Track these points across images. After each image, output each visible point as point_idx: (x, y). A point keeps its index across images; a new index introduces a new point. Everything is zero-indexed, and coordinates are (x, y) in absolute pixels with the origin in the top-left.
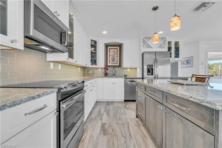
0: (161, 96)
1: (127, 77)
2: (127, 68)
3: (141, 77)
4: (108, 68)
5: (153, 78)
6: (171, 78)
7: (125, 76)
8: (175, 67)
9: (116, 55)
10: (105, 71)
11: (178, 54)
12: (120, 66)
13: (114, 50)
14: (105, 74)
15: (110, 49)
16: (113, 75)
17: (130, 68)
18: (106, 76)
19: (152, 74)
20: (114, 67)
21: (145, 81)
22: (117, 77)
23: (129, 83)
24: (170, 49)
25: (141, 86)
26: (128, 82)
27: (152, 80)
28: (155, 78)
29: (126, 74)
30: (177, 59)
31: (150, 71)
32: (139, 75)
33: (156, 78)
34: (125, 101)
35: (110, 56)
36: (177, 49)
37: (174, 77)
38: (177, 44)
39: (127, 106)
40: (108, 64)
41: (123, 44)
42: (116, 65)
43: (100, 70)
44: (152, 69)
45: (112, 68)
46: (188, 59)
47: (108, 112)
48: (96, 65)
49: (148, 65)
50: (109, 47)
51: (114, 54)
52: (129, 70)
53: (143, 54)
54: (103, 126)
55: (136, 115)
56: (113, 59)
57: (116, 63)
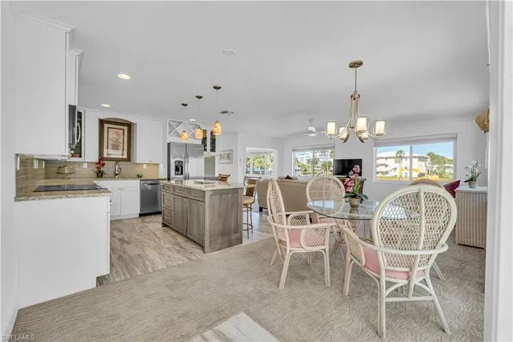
0: (186, 192)
1: (143, 178)
2: (143, 164)
3: (166, 177)
4: (105, 162)
5: (183, 178)
6: (205, 178)
7: (139, 176)
8: (210, 163)
9: (122, 140)
10: (98, 168)
11: (215, 147)
12: (129, 159)
13: (116, 130)
14: (98, 174)
15: (108, 128)
16: (117, 174)
17: (147, 164)
18: (101, 176)
19: (182, 174)
20: (117, 160)
21: (173, 182)
22: (124, 178)
23: (149, 187)
24: (204, 140)
26: (146, 185)
27: (182, 181)
28: (185, 178)
29: (140, 174)
30: (213, 154)
31: (179, 168)
32: (162, 174)
33: (187, 178)
34: (141, 215)
35: (109, 141)
36: (214, 141)
37: (210, 176)
38: (212, 133)
39: (146, 220)
40: (105, 156)
41: (136, 124)
42: (121, 157)
43: (85, 166)
44: (182, 167)
45: (113, 163)
46: (228, 152)
47: (120, 230)
48: (81, 157)
49: (176, 162)
50: (106, 126)
51: (116, 137)
52: (145, 167)
53: (169, 144)
54: (121, 240)
55: (163, 223)
56: (115, 147)
57: (121, 153)
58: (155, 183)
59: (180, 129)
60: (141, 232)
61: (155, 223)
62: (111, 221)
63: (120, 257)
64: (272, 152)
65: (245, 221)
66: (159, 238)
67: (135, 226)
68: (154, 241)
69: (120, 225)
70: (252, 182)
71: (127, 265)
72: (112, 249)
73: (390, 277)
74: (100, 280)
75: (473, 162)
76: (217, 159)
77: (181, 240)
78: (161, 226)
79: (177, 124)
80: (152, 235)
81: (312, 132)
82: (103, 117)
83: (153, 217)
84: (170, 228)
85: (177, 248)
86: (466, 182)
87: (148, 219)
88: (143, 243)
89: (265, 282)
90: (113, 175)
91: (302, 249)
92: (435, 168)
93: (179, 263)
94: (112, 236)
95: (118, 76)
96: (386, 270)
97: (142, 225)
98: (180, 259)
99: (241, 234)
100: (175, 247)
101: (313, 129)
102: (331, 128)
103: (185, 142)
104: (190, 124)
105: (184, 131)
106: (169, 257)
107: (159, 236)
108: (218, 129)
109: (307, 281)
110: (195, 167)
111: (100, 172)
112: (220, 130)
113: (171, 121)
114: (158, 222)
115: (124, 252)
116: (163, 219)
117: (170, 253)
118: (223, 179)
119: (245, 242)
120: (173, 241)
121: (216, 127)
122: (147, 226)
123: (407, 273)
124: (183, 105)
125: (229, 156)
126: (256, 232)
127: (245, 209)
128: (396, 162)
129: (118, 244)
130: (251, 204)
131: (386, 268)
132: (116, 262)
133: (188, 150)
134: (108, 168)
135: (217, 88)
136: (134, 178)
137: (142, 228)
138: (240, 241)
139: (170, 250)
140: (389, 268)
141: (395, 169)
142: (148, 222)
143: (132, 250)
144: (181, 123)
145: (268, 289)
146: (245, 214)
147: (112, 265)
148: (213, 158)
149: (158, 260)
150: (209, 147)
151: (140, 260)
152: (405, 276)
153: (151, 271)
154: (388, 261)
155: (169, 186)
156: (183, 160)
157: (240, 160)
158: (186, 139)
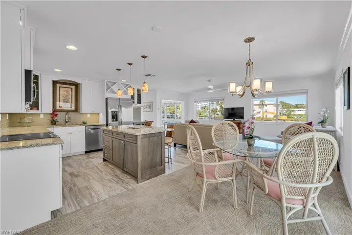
0: (121, 136)
1: (88, 124)
2: (87, 114)
3: (105, 123)
4: (57, 113)
5: (118, 124)
6: (134, 124)
7: (84, 123)
8: (137, 112)
9: (70, 97)
10: (52, 118)
11: (140, 100)
12: (76, 110)
13: (66, 89)
14: (52, 122)
15: (60, 87)
16: (67, 122)
17: (90, 114)
18: (55, 124)
19: (117, 121)
20: (67, 112)
21: (110, 128)
22: (73, 125)
23: (92, 131)
24: (133, 96)
25: (109, 132)
26: (90, 129)
27: (117, 127)
28: (119, 125)
29: (85, 121)
30: (139, 105)
31: (115, 117)
32: (102, 120)
33: (121, 124)
34: (86, 152)
35: (61, 96)
36: (139, 96)
37: (137, 121)
38: (139, 91)
39: (90, 156)
40: (58, 108)
41: (81, 84)
42: (70, 109)
43: (42, 116)
44: (117, 115)
45: (64, 113)
46: (150, 104)
47: (70, 166)
48: (38, 110)
49: (112, 112)
50: (58, 86)
51: (66, 94)
52: (89, 116)
53: (107, 99)
54: (71, 174)
55: (104, 159)
56: (65, 101)
57: (70, 106)
58: (96, 128)
59: (114, 88)
60: (87, 166)
61: (97, 159)
62: (63, 158)
63: (71, 189)
64: (180, 103)
65: (166, 155)
66: (101, 171)
67: (83, 161)
68: (98, 173)
69: (70, 161)
70: (171, 126)
71: (76, 196)
72: (64, 182)
73: (289, 203)
74: (54, 213)
75: (324, 109)
76: (142, 109)
77: (118, 172)
78: (102, 160)
79: (112, 84)
80: (95, 168)
81: (210, 89)
82: (55, 79)
83: (96, 153)
84: (110, 162)
85: (116, 180)
86: (319, 123)
87: (92, 155)
88: (89, 176)
89: (187, 207)
90: (64, 123)
91: (215, 180)
92: (284, 112)
93: (119, 192)
94: (64, 170)
95: (67, 47)
96: (286, 199)
97: (87, 161)
98: (119, 189)
99: (164, 166)
100: (114, 178)
101: (211, 87)
102: (232, 87)
103: (119, 97)
104: (122, 84)
105: (119, 90)
106: (110, 187)
107: (102, 169)
108: (145, 88)
109: (219, 204)
110: (126, 114)
111: (54, 121)
112: (147, 89)
113: (108, 82)
114: (100, 158)
115: (74, 185)
116: (104, 155)
117: (111, 184)
118: (148, 124)
119: (167, 172)
120: (112, 173)
121: (144, 86)
122: (92, 162)
123: (303, 200)
124: (118, 70)
125: (150, 106)
126: (174, 163)
127: (166, 147)
128: (260, 108)
129: (69, 178)
130: (170, 143)
131: (287, 196)
132: (67, 193)
133: (121, 103)
134: (60, 117)
135: (144, 57)
136: (80, 125)
137: (88, 163)
138: (163, 171)
139: (111, 181)
140: (289, 197)
141: (259, 112)
142: (92, 158)
143: (80, 183)
144: (115, 83)
145: (191, 213)
146: (166, 150)
147: (64, 197)
148: (139, 108)
149: (102, 191)
150: (136, 100)
151: (87, 192)
152: (301, 202)
153: (97, 201)
154: (288, 192)
155: (108, 131)
156: (117, 110)
157: (159, 109)
158: (120, 94)
